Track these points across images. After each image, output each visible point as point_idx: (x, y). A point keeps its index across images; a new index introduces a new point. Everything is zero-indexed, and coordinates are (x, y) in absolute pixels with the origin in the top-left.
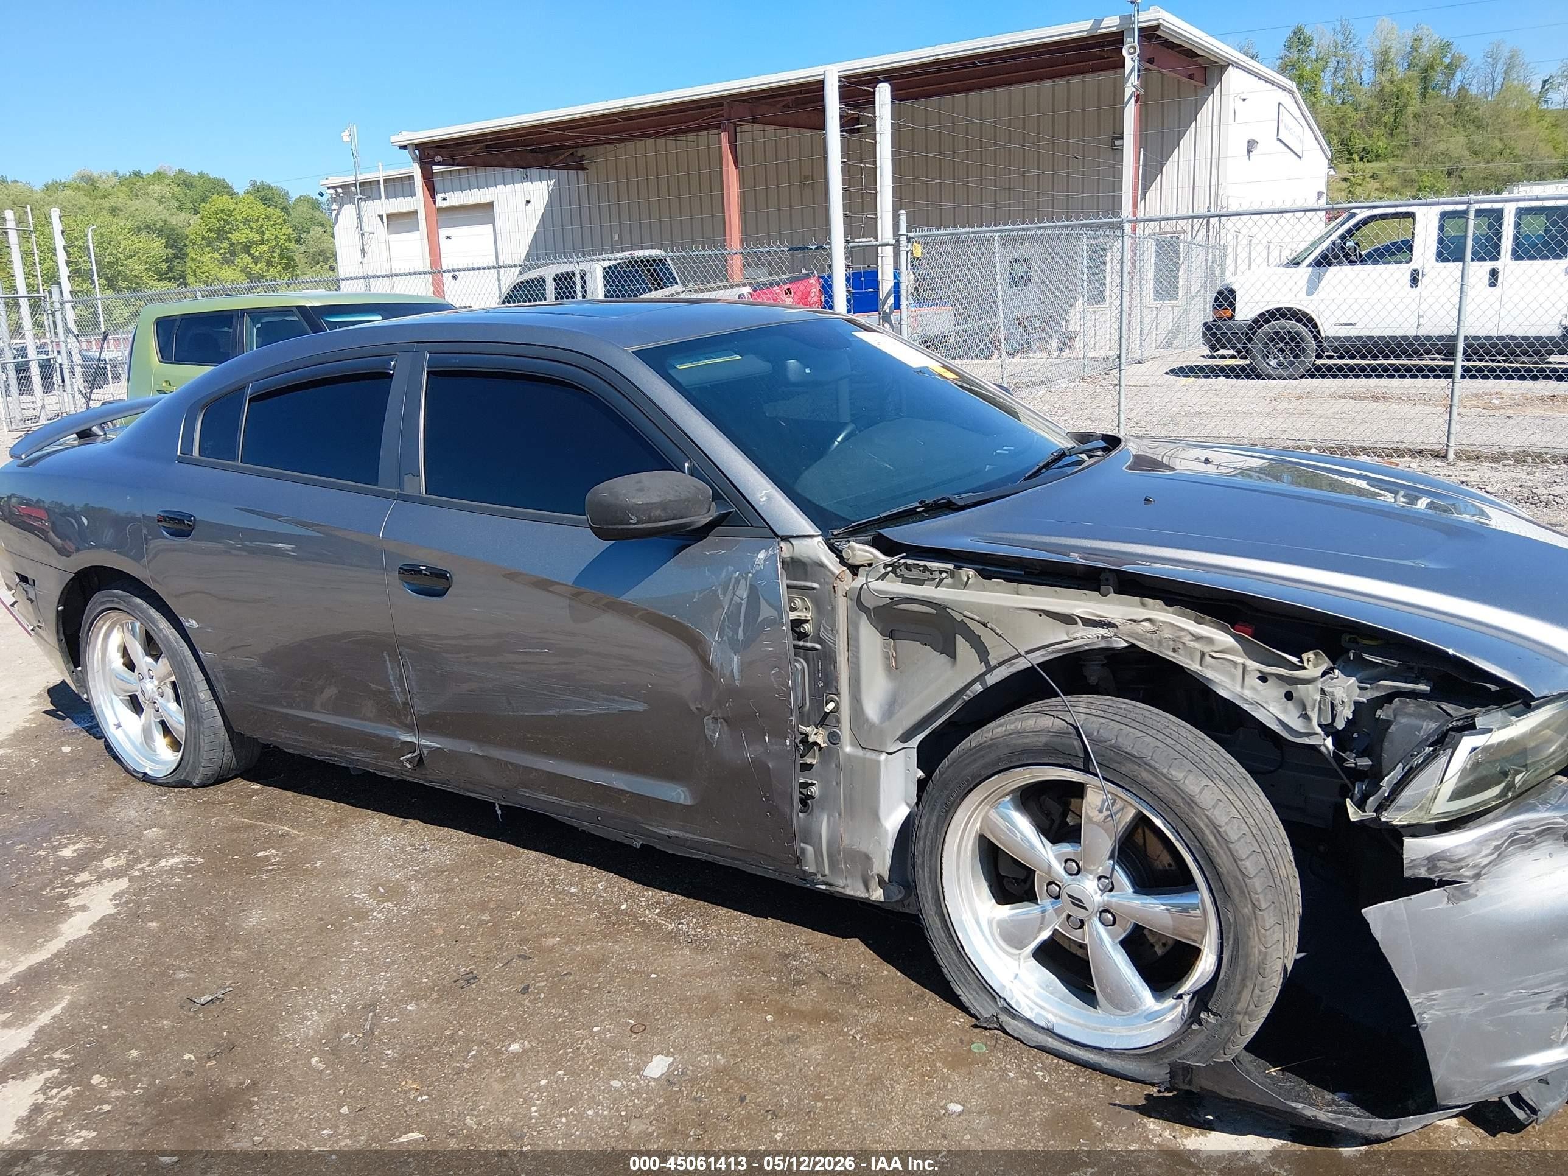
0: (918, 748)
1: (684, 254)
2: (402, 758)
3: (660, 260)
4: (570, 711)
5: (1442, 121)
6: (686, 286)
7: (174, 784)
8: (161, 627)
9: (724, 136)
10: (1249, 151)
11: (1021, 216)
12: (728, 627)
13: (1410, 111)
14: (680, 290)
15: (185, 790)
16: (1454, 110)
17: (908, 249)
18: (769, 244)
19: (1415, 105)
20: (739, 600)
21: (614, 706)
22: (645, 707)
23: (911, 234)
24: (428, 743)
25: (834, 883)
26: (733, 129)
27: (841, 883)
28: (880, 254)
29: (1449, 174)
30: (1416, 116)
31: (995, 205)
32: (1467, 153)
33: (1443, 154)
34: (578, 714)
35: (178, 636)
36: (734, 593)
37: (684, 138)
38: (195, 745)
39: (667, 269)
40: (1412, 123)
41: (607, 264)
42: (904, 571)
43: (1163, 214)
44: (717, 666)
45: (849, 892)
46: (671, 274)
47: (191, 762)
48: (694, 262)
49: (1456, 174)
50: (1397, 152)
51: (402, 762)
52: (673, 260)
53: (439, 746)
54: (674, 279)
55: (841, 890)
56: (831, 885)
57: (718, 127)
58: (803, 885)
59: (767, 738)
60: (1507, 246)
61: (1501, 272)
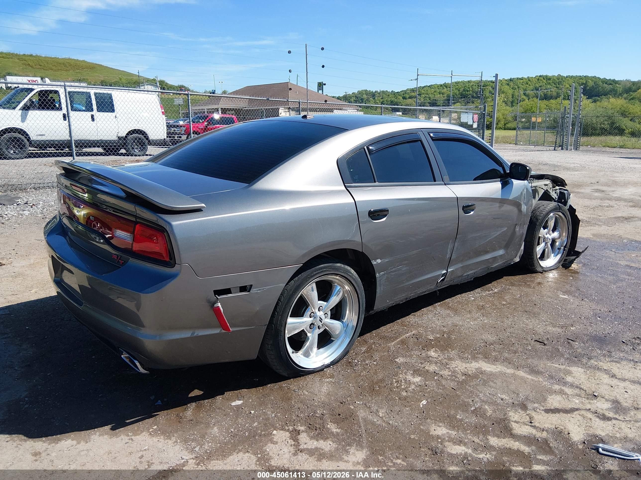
2: (438, 281)
4: (492, 238)
12: (524, 200)
21: (501, 231)
22: (507, 228)
24: (450, 270)
25: (515, 261)
44: (523, 210)
53: (453, 269)
60: (95, 107)
61: (95, 116)
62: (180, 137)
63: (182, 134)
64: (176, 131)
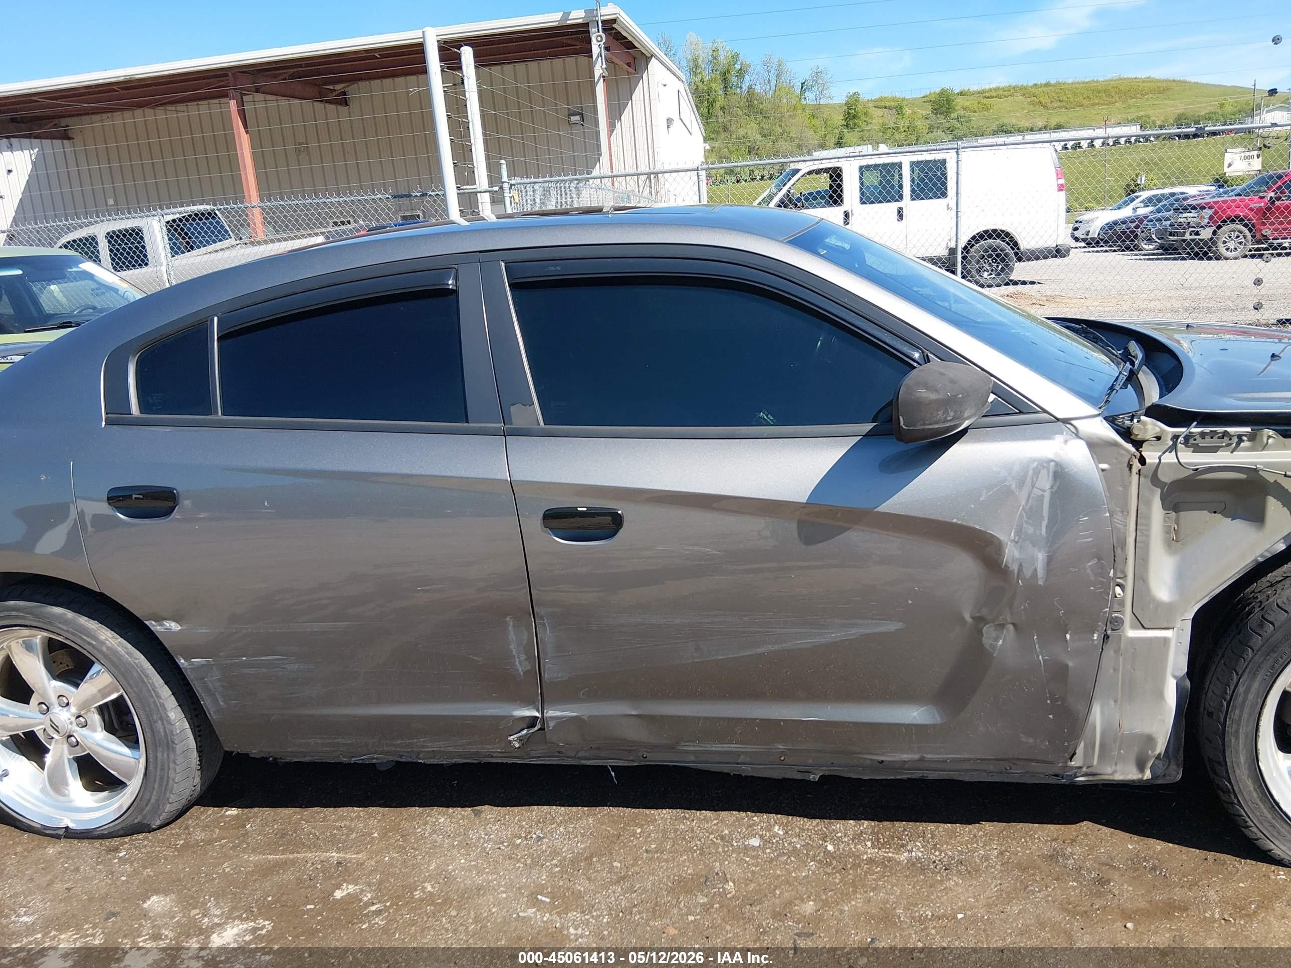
0: (1194, 620)
1: (282, 203)
2: (511, 738)
3: (209, 214)
4: (788, 645)
5: (740, 113)
6: (241, 239)
7: (121, 832)
8: (103, 638)
9: (233, 104)
10: (668, 127)
11: (549, 171)
12: (1026, 523)
13: (718, 105)
14: (235, 243)
15: (141, 836)
16: (747, 104)
17: (511, 195)
18: (373, 193)
19: (720, 101)
20: (1040, 493)
21: (854, 631)
22: (900, 625)
23: (513, 182)
24: (558, 714)
25: (1099, 772)
26: (239, 97)
27: (1109, 770)
28: (480, 201)
29: (750, 152)
30: (723, 109)
31: (537, 160)
32: (759, 137)
33: (744, 137)
34: (799, 647)
35: (129, 646)
36: (1033, 486)
37: (173, 108)
38: (162, 778)
39: (218, 223)
40: (720, 113)
41: (170, 218)
42: (1199, 440)
43: (627, 171)
44: (1015, 568)
45: (1119, 777)
46: (222, 227)
47: (153, 801)
48: (295, 211)
49: (754, 152)
50: (712, 136)
51: (510, 742)
52: (222, 213)
53: (575, 714)
54: (226, 231)
55: (1110, 777)
56: (1093, 775)
57: (225, 95)
58: (1059, 782)
59: (1068, 636)
60: (907, 191)
61: (904, 210)
62: (1197, 234)
63: (1202, 227)
64: (1189, 220)
